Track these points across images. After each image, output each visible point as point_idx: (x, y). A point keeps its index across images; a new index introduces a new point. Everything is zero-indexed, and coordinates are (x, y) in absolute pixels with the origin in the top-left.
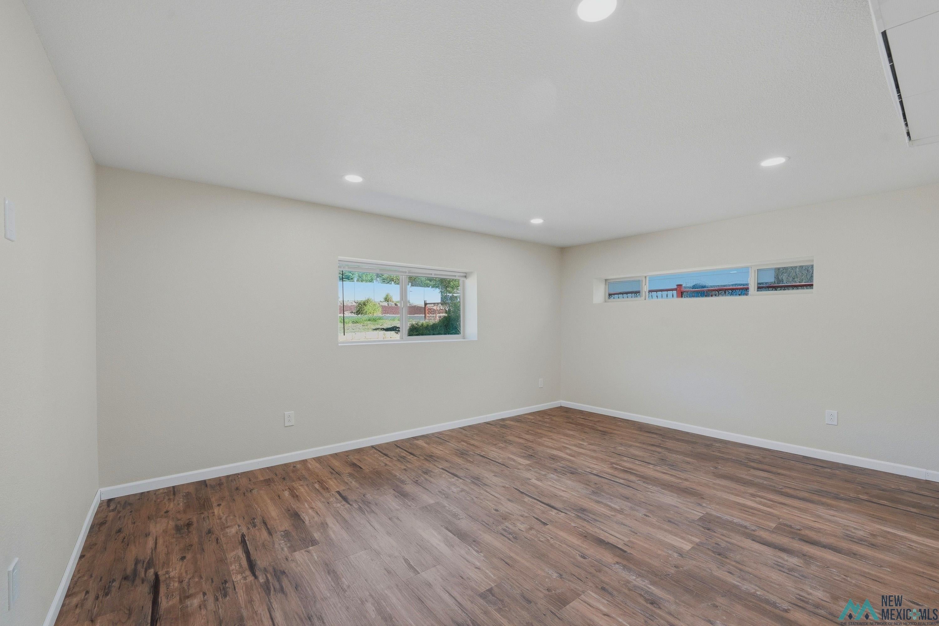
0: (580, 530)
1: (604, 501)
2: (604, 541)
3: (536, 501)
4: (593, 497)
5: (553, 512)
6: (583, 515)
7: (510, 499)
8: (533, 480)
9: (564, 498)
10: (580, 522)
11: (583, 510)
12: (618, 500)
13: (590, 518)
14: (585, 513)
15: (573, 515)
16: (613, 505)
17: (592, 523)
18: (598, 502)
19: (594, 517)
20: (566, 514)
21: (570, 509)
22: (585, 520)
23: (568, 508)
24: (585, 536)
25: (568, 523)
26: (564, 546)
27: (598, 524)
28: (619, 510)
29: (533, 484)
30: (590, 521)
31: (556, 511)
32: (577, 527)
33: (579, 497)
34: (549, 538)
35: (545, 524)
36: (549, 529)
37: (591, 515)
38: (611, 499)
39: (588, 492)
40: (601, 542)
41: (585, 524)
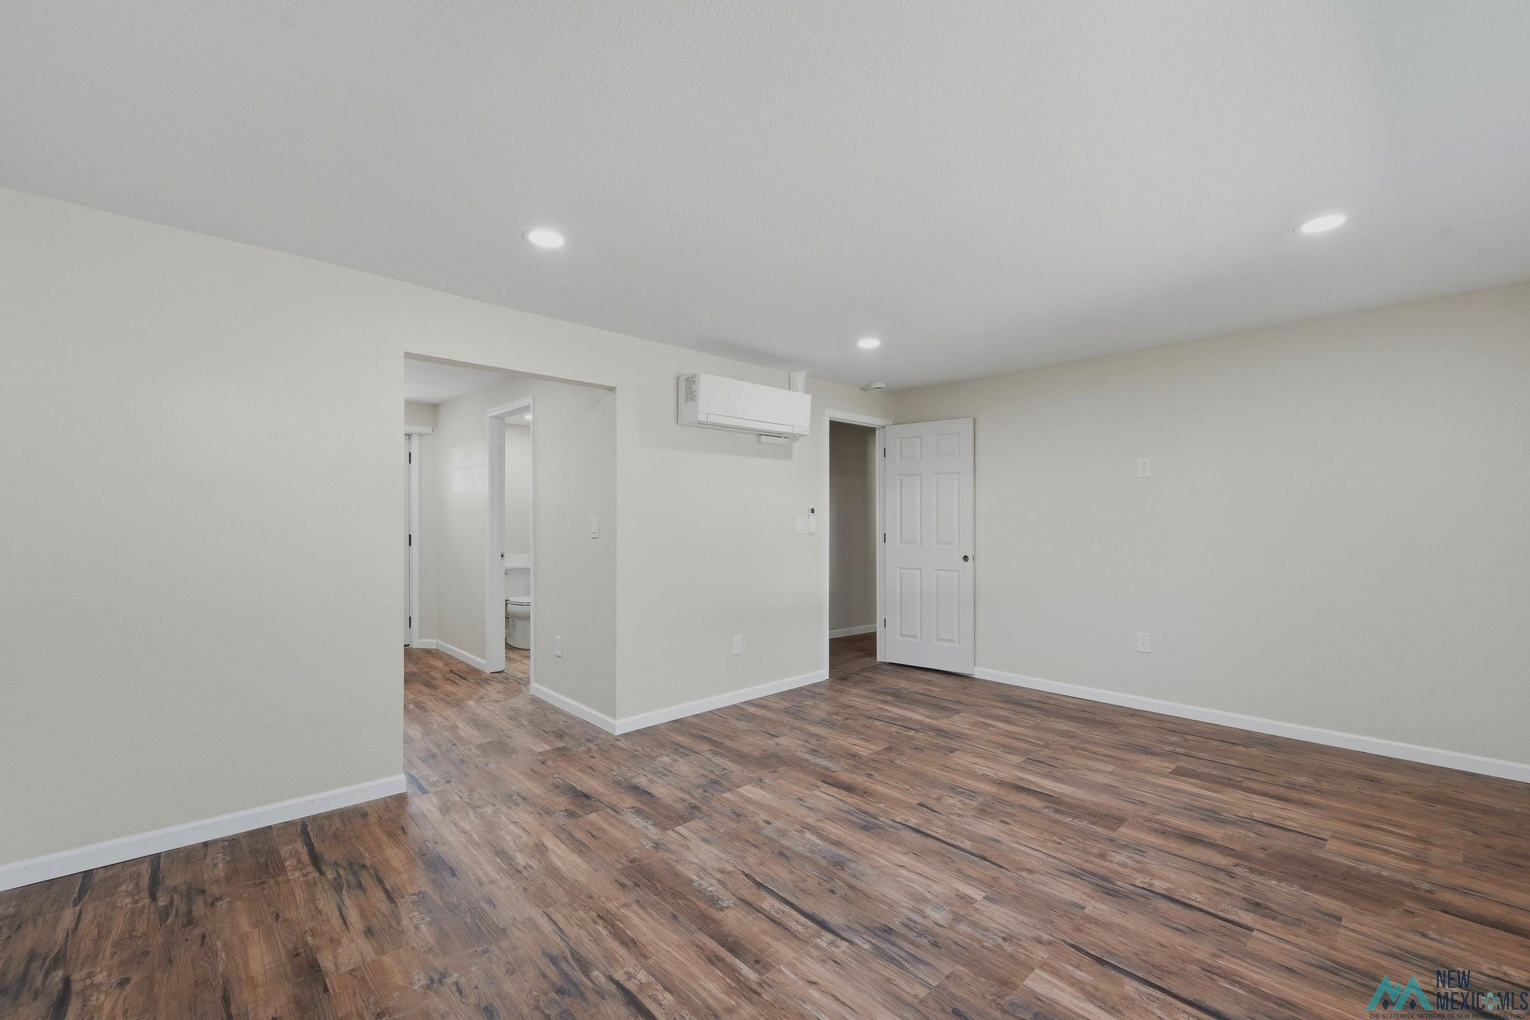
0: (871, 800)
1: (826, 846)
2: (843, 789)
3: (949, 840)
4: (843, 853)
5: (913, 822)
6: (866, 819)
7: (997, 844)
8: (979, 898)
9: (898, 849)
10: (872, 810)
11: (866, 828)
12: (799, 849)
13: (857, 815)
14: (863, 823)
15: (882, 819)
16: (814, 838)
17: (855, 808)
18: (838, 844)
19: (850, 818)
20: (893, 821)
21: (887, 828)
22: (865, 812)
23: (891, 830)
24: (865, 793)
25: (889, 808)
26: (893, 783)
27: (846, 807)
28: (806, 830)
29: (974, 883)
30: (858, 812)
31: (909, 824)
32: (876, 803)
33: (872, 852)
34: (911, 789)
35: (921, 805)
36: (914, 799)
37: (855, 819)
38: (812, 852)
39: (853, 865)
40: (848, 788)
41: (865, 807)
